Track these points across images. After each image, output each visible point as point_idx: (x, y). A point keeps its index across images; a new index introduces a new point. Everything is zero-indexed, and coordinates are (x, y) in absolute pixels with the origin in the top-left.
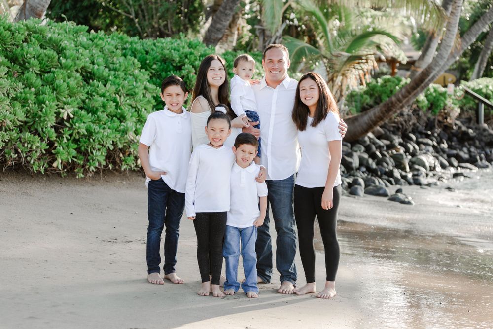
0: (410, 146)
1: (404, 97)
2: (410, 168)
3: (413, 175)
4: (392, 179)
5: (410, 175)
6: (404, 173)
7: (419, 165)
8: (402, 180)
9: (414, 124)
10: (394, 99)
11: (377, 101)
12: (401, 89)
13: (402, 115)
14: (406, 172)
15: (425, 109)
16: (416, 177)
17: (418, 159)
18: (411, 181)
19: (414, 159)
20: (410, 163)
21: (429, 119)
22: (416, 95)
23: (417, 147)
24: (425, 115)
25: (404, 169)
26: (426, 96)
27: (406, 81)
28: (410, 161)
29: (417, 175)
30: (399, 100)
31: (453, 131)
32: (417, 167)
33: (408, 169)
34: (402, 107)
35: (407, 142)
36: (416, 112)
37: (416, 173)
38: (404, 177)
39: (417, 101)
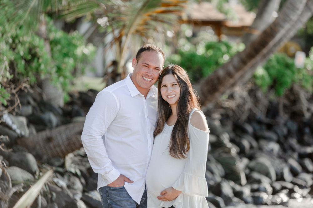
0: (246, 143)
1: (237, 69)
2: (248, 178)
3: (253, 191)
4: (219, 199)
5: (247, 191)
6: (238, 188)
7: (260, 172)
8: (235, 199)
9: (250, 110)
10: (221, 73)
11: (198, 75)
12: (232, 59)
13: (231, 97)
14: (241, 185)
15: (265, 88)
16: (257, 194)
17: (258, 163)
18: (250, 199)
19: (253, 164)
20: (247, 171)
21: (271, 102)
22: (254, 67)
23: (255, 144)
24: (266, 96)
25: (237, 180)
26: (267, 69)
27: (238, 46)
28: (247, 167)
29: (258, 190)
30: (230, 75)
31: (305, 121)
32: (256, 175)
33: (244, 180)
34: (233, 85)
35: (241, 137)
36: (252, 93)
37: (256, 186)
38: (238, 194)
39: (254, 77)
